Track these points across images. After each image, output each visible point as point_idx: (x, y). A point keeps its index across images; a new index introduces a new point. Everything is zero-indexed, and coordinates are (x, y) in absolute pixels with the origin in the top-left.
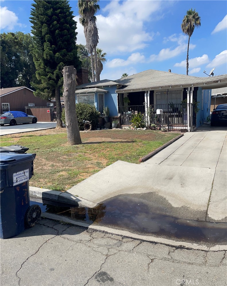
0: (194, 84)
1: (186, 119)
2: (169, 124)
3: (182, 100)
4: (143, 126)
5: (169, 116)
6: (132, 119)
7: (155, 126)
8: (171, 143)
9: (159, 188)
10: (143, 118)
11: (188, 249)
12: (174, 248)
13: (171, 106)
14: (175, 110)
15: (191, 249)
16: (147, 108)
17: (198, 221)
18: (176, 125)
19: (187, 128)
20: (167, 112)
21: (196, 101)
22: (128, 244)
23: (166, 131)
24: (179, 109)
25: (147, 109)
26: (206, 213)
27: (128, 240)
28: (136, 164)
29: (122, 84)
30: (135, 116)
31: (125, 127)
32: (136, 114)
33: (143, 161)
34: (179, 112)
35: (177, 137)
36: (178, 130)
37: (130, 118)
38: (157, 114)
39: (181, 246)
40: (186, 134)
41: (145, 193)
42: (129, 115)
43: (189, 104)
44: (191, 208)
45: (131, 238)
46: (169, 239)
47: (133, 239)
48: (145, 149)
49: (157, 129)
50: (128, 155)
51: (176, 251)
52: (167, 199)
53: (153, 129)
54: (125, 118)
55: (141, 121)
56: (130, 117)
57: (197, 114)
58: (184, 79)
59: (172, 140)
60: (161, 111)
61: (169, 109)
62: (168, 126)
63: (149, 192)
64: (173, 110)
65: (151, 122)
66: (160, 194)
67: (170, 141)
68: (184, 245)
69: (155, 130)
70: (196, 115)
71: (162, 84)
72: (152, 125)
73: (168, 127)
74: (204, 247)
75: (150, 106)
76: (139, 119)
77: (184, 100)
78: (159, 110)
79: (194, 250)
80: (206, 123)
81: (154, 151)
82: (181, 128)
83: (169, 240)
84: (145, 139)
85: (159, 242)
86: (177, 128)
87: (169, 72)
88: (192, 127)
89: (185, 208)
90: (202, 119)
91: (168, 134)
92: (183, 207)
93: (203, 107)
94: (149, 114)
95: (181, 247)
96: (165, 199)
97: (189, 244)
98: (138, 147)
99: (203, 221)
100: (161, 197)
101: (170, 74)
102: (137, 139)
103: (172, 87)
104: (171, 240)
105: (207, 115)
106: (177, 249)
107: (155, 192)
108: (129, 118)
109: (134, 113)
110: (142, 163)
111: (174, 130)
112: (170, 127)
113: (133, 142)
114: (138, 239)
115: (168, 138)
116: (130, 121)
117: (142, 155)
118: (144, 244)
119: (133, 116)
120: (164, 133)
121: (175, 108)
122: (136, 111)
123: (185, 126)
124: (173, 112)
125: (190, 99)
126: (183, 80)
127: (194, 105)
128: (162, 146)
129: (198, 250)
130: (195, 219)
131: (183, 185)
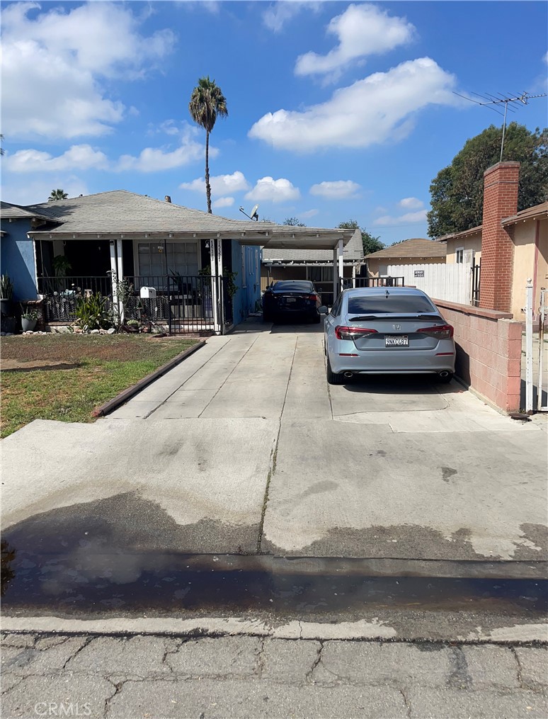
0: (221, 233)
1: (211, 308)
2: (171, 318)
3: (200, 268)
4: (107, 326)
5: (171, 303)
6: (78, 309)
7: (137, 324)
8: (176, 364)
9: (143, 481)
10: (108, 306)
11: (214, 635)
12: (179, 641)
13: (174, 280)
14: (185, 288)
15: (222, 635)
16: (117, 282)
17: (239, 554)
18: (188, 321)
19: (212, 327)
20: (165, 294)
21: (230, 271)
22: (52, 653)
23: (165, 335)
24: (194, 287)
25: (118, 286)
26: (260, 530)
27: (52, 642)
28: (85, 424)
29: (47, 218)
30: (86, 302)
31: (59, 328)
32: (88, 296)
33: (104, 413)
34: (194, 294)
35: (190, 348)
36: (193, 332)
37: (70, 305)
38: (142, 297)
39: (196, 630)
40: (210, 340)
41: (106, 499)
42: (70, 299)
43: (215, 278)
44: (223, 521)
45: (61, 634)
46: (165, 617)
47: (64, 637)
48: (109, 382)
49: (142, 330)
50: (64, 403)
51: (184, 648)
52: (163, 507)
53: (131, 332)
54: (58, 305)
55: (100, 313)
56: (72, 302)
57: (233, 298)
58: (201, 219)
59: (177, 357)
60: (150, 291)
61: (171, 287)
62: (170, 324)
63: (116, 494)
64: (180, 288)
65: (126, 315)
66: (145, 497)
67: (172, 360)
68: (205, 627)
69: (138, 332)
70: (231, 300)
71: (150, 228)
72: (129, 322)
73: (170, 327)
74: (257, 626)
75: (123, 279)
76: (96, 308)
77: (205, 269)
78: (147, 288)
79: (231, 635)
80: (254, 314)
81: (133, 387)
82: (199, 327)
83: (165, 620)
84: (111, 358)
85: (139, 631)
86: (191, 327)
87: (165, 201)
88: (224, 326)
89: (207, 525)
90: (246, 307)
91: (169, 342)
92: (202, 522)
93: (246, 283)
94: (123, 297)
95: (197, 635)
96: (158, 507)
97: (217, 620)
98: (90, 379)
99: (253, 554)
100: (149, 504)
101: (168, 206)
102: (89, 358)
103: (173, 235)
104: (170, 620)
105: (254, 298)
106: (185, 641)
107: (132, 493)
108: (67, 306)
109: (82, 294)
110: (100, 421)
111: (184, 333)
112: (173, 326)
113: (79, 366)
114: (79, 634)
115: (169, 351)
116: (71, 313)
117: (101, 399)
118: (96, 645)
119: (79, 301)
120: (159, 341)
121: (184, 284)
122: (88, 291)
123: (207, 322)
124: (181, 294)
125: (216, 267)
126: (197, 221)
127: (227, 280)
128: (153, 373)
129: (239, 634)
130: (233, 551)
131: (202, 464)
